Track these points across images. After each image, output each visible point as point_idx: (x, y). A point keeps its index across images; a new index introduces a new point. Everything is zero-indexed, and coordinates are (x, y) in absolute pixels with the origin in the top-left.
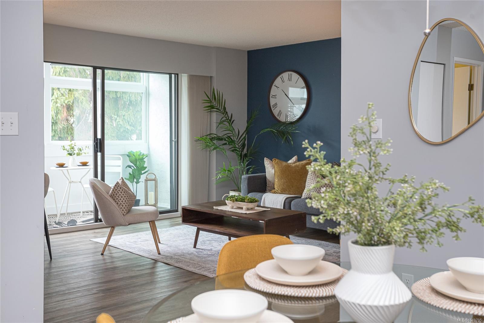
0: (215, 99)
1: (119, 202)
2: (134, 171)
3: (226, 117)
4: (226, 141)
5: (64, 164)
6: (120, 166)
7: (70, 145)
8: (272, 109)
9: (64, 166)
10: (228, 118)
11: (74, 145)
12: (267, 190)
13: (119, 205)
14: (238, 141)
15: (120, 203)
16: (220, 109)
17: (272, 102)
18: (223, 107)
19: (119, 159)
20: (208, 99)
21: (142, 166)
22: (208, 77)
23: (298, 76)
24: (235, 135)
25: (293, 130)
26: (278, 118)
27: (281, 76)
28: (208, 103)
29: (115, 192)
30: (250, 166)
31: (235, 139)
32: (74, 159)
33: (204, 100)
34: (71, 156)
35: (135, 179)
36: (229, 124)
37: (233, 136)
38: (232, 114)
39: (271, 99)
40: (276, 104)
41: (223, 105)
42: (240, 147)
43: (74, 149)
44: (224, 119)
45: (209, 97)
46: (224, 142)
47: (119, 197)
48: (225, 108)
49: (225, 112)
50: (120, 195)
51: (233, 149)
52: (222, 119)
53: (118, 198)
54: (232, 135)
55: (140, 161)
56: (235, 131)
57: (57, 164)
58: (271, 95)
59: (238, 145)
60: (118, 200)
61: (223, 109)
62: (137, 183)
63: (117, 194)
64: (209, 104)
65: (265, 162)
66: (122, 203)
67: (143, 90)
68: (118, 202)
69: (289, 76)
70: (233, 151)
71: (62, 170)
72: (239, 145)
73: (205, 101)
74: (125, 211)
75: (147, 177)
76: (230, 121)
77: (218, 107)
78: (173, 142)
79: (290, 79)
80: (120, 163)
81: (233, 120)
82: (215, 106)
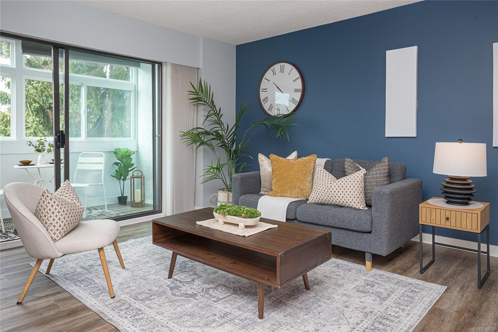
0: (202, 90)
1: (49, 220)
2: (120, 168)
3: (213, 110)
4: (214, 135)
5: (31, 162)
6: (102, 163)
7: (38, 141)
8: (263, 103)
9: (30, 164)
10: (215, 112)
11: (45, 141)
12: (261, 190)
13: (49, 226)
14: (228, 136)
15: (50, 222)
16: (208, 102)
17: (262, 96)
18: (210, 101)
19: (102, 156)
20: (194, 91)
21: (129, 163)
22: (194, 68)
23: (292, 67)
24: (224, 129)
25: (289, 123)
26: (269, 112)
27: (272, 68)
28: (194, 95)
29: (42, 206)
30: (241, 163)
31: (224, 134)
32: (43, 156)
33: (189, 91)
34: (40, 153)
35: (122, 176)
36: (218, 117)
37: (222, 130)
38: (220, 108)
39: (261, 92)
40: (267, 98)
41: (211, 99)
42: (229, 142)
43: (44, 145)
44: (212, 112)
45: (196, 90)
46: (212, 137)
47: (48, 213)
48: (213, 102)
49: (213, 105)
50: (50, 210)
51: (221, 144)
52: (209, 112)
53: (46, 214)
54: (220, 129)
55: (126, 158)
56: (224, 126)
57: (20, 162)
58: (261, 89)
59: (227, 140)
60: (47, 217)
61: (211, 103)
62: (124, 180)
63: (44, 209)
64: (196, 96)
65: (259, 158)
66: (53, 222)
67: (132, 89)
68: (47, 221)
69: (281, 68)
70: (221, 146)
71: (25, 169)
72: (229, 140)
73: (191, 93)
74: (59, 235)
75: (134, 174)
76: (218, 115)
77: (206, 100)
78: (157, 137)
79: (282, 71)
80: (102, 160)
81: (221, 114)
82: (202, 99)
